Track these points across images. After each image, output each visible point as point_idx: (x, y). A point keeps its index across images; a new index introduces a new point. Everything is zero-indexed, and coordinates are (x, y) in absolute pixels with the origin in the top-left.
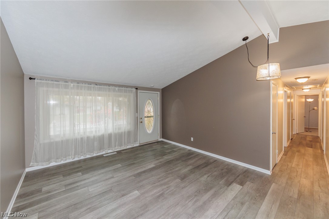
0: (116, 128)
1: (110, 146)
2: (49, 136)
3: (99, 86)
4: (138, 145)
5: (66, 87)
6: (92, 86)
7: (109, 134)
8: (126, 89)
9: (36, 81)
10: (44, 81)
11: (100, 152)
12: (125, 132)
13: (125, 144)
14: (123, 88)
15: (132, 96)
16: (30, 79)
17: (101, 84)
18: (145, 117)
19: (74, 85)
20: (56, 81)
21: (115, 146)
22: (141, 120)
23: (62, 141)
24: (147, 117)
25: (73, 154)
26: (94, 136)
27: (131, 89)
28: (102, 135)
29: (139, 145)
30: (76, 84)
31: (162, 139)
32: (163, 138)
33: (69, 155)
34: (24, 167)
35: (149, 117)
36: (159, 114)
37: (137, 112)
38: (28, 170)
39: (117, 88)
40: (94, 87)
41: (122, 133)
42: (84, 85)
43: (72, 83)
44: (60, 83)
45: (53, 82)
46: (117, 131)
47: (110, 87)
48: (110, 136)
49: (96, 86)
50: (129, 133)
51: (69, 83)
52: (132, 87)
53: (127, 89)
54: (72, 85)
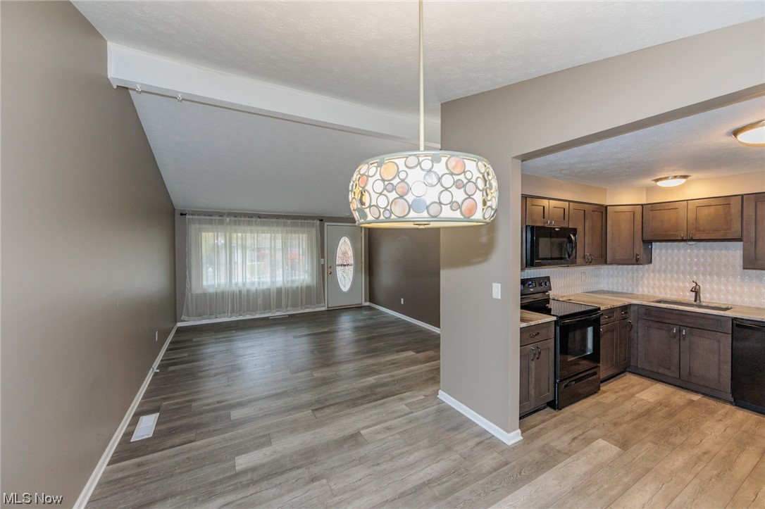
0: (287, 281)
1: (279, 306)
2: (202, 286)
3: (263, 220)
4: (324, 309)
5: (221, 223)
6: (254, 219)
7: (277, 289)
8: (303, 221)
9: (187, 217)
10: (196, 217)
11: (264, 313)
12: (301, 287)
13: (302, 305)
14: (300, 221)
15: (314, 231)
16: (182, 214)
17: (266, 216)
18: (338, 265)
19: (230, 220)
20: (208, 216)
21: (287, 307)
22: (330, 270)
23: (216, 293)
24: (342, 265)
25: (229, 311)
26: (256, 290)
27: (312, 221)
28: (267, 289)
29: (327, 309)
30: (232, 218)
31: (367, 304)
32: (370, 301)
33: (225, 313)
34: (176, 321)
35: (344, 265)
36: (363, 261)
37: (323, 256)
38: (179, 324)
39: (289, 221)
40: (256, 221)
41: (297, 287)
42: (243, 219)
43: (227, 216)
44: (213, 218)
45: (205, 217)
46: (289, 285)
47: (280, 220)
48: (279, 291)
49: (259, 220)
50: (308, 288)
51: (225, 218)
52: (313, 218)
53: (306, 221)
54: (228, 219)
